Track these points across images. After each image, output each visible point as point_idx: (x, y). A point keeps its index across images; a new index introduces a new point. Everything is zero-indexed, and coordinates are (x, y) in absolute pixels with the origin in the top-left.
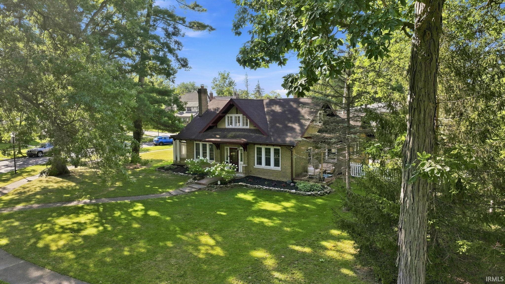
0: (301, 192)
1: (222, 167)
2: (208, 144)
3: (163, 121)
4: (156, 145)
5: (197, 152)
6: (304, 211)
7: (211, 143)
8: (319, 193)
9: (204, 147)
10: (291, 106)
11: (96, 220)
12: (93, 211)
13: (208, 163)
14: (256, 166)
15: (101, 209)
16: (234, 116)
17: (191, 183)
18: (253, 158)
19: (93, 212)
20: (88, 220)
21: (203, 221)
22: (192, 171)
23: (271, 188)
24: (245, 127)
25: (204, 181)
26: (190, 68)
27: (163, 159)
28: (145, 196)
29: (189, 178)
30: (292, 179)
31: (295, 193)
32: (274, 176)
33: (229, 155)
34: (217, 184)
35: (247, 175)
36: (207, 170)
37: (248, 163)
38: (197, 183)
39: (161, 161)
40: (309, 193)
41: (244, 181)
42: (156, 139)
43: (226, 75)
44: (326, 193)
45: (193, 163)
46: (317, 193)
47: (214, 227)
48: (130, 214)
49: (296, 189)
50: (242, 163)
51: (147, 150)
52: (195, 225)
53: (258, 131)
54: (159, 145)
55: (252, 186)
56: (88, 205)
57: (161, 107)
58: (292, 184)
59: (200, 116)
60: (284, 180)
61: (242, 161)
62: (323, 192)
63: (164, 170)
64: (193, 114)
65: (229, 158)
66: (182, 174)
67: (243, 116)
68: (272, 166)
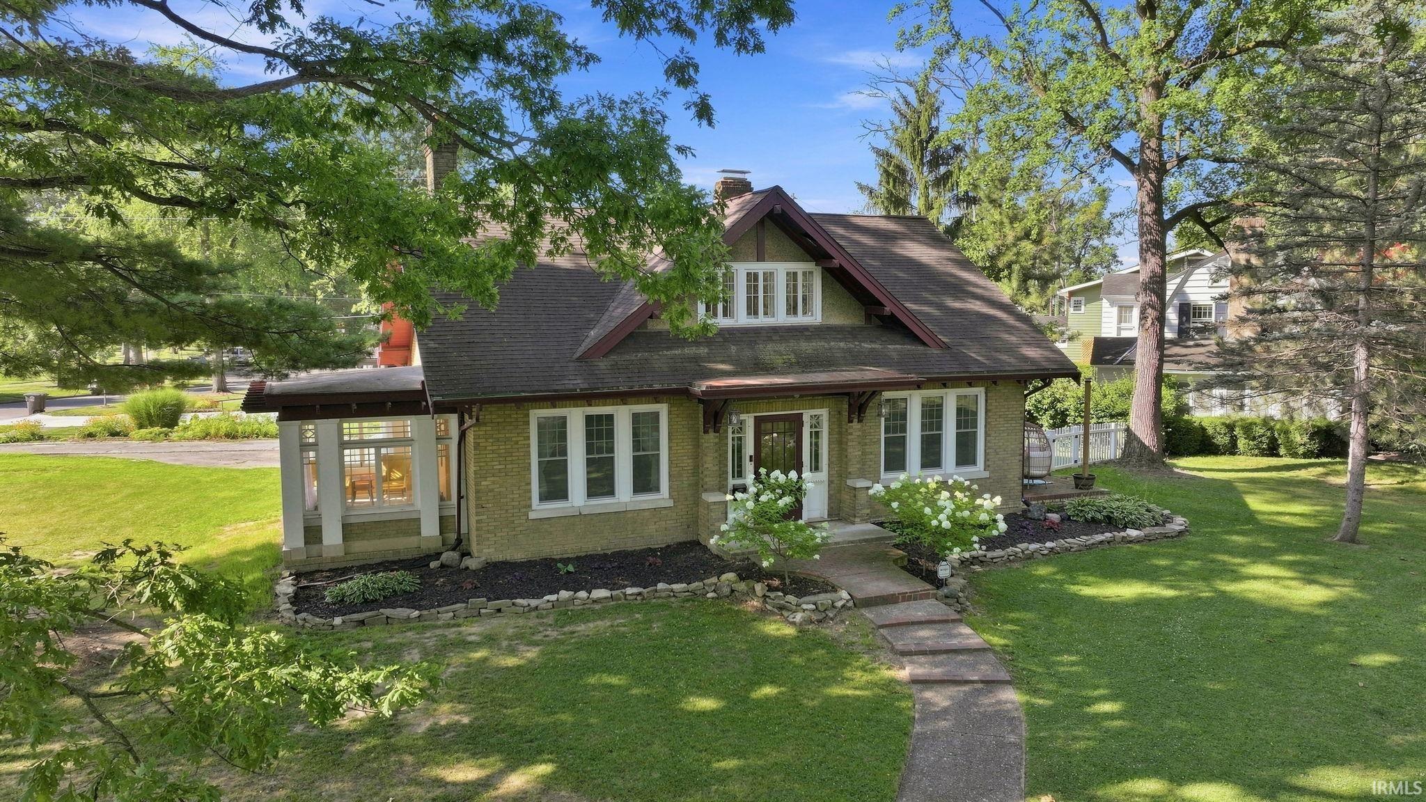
2: (622, 414)
5: (543, 467)
16: (742, 270)
24: (800, 319)
30: (1025, 502)
33: (750, 451)
50: (823, 476)
58: (1053, 516)
65: (750, 467)
67: (788, 274)
68: (950, 465)
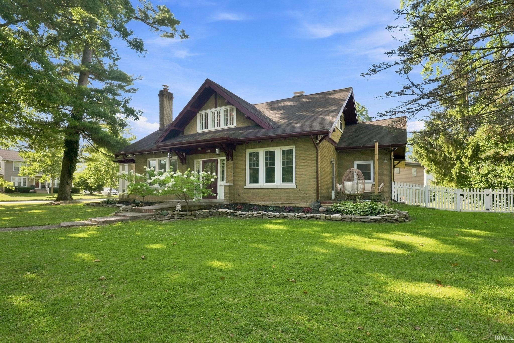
0: (357, 217)
8: (396, 216)
9: (162, 165)
14: (249, 185)
16: (209, 112)
18: (243, 172)
23: (285, 214)
24: (229, 126)
30: (318, 202)
31: (341, 220)
32: (283, 199)
34: (174, 210)
35: (232, 202)
37: (234, 181)
41: (228, 207)
44: (406, 217)
46: (391, 217)
49: (338, 213)
55: (244, 213)
58: (322, 209)
59: (160, 130)
61: (223, 179)
62: (400, 215)
67: (225, 110)
68: (278, 182)
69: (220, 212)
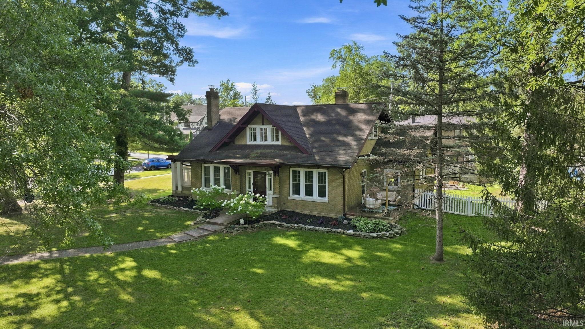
0: (363, 234)
1: (246, 199)
2: (222, 167)
3: (157, 137)
4: (146, 170)
5: (205, 178)
6: (376, 263)
7: (228, 166)
8: (388, 234)
9: (217, 171)
10: (338, 114)
11: (58, 289)
12: (54, 271)
13: (223, 193)
14: (292, 196)
15: (67, 268)
16: (258, 127)
17: (201, 222)
18: (288, 186)
19: (53, 274)
20: (44, 288)
21: (228, 285)
22: (202, 205)
23: (317, 228)
24: (275, 143)
25: (219, 220)
26: (196, 62)
27: (157, 188)
28: (133, 244)
29: (198, 215)
30: (345, 215)
31: (353, 235)
32: (319, 210)
33: (252, 181)
34: (239, 224)
35: (279, 210)
36: (225, 203)
37: (280, 193)
38: (209, 223)
39: (155, 191)
40: (374, 235)
41: (277, 218)
42: (146, 162)
43: (230, 85)
44: (397, 233)
45: (203, 194)
46: (384, 235)
47: (247, 295)
48: (112, 276)
49: (354, 228)
50: (272, 192)
51: (135, 177)
52: (217, 293)
53: (296, 147)
54: (150, 170)
55: (288, 225)
56: (46, 261)
57: (154, 117)
58: (345, 222)
59: (209, 130)
60: (333, 215)
61: (271, 190)
62: (392, 232)
63: (160, 205)
64: (193, 131)
65: (252, 186)
66: (187, 209)
67: (271, 128)
68: (315, 196)
69: (270, 223)
